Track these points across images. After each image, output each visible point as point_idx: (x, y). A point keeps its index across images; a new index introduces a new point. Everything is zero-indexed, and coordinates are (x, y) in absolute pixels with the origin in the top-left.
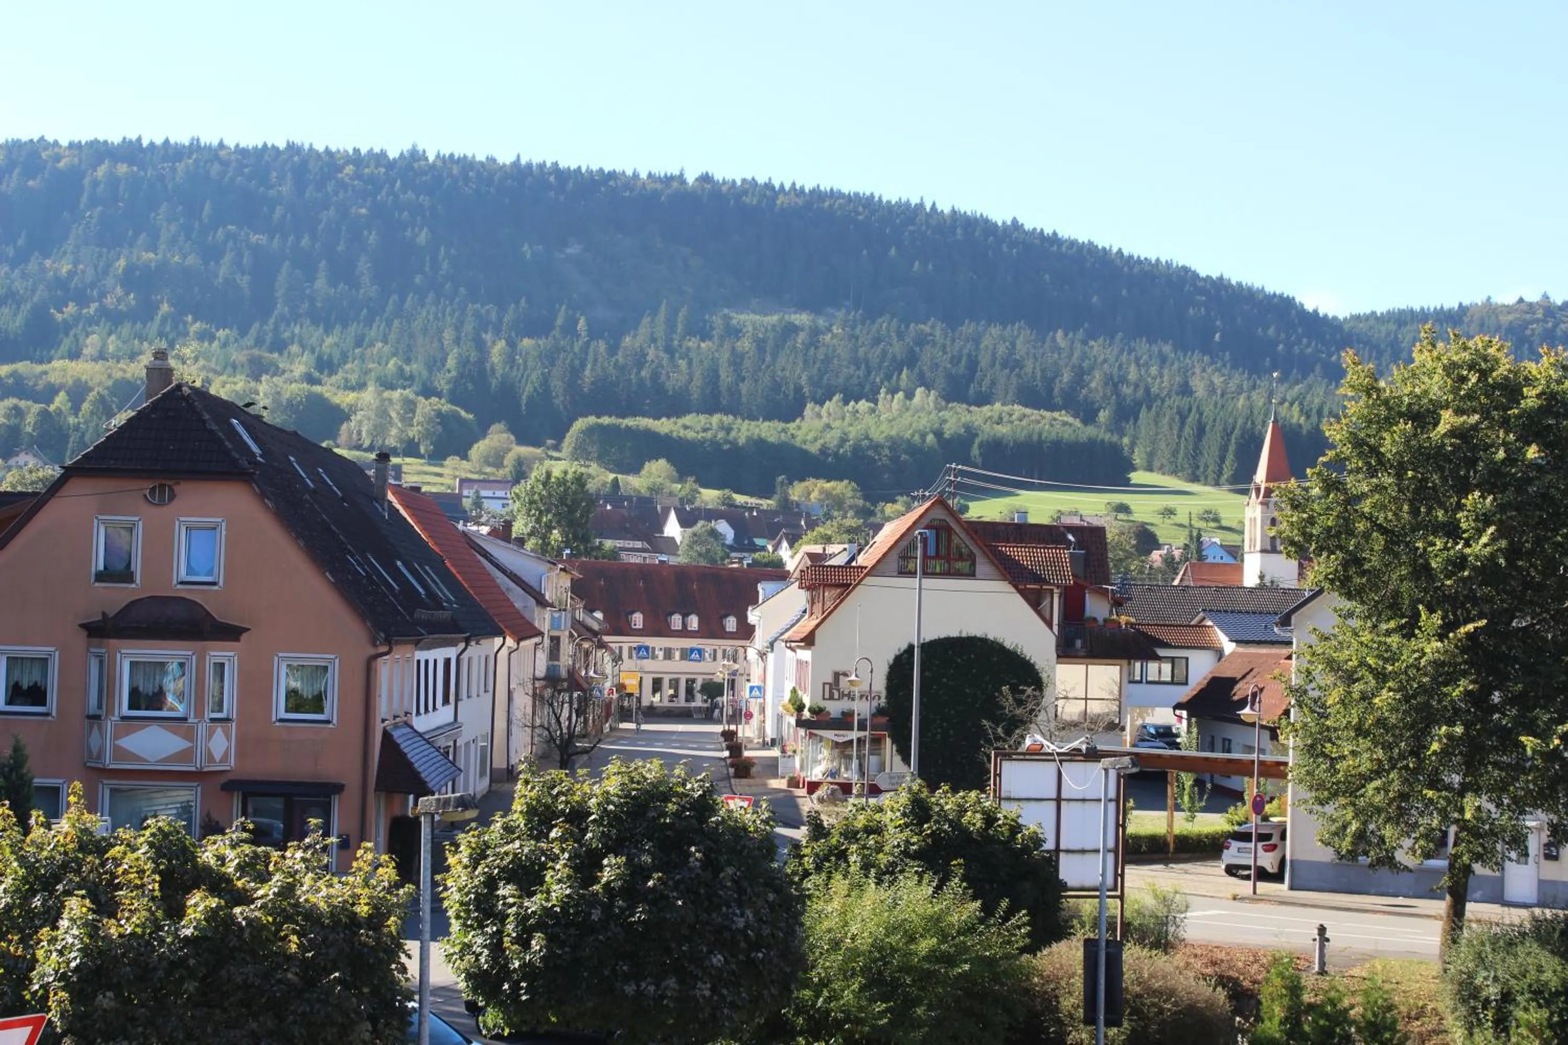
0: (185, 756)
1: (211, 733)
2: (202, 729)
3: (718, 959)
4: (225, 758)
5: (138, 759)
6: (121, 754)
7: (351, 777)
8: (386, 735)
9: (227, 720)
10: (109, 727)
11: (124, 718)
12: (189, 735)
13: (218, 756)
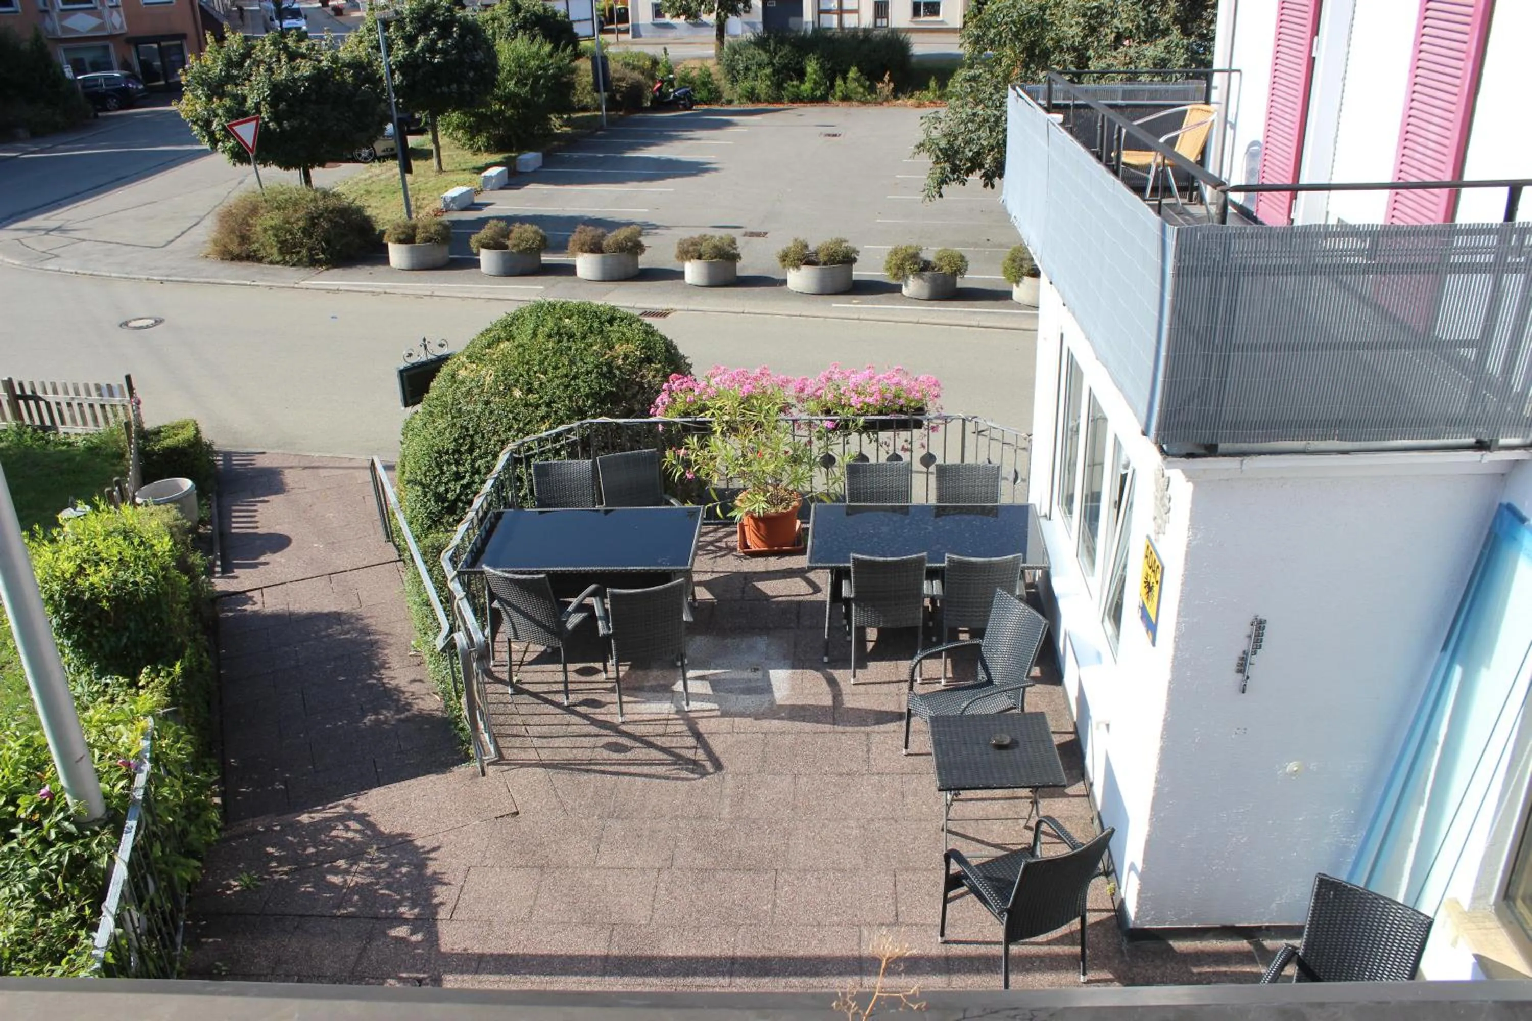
0: (101, 27)
1: (111, 14)
2: (106, 12)
3: (471, 74)
4: (122, 27)
5: (77, 31)
6: (65, 29)
7: (190, 30)
8: (200, 6)
9: (117, 6)
10: (55, 15)
11: (62, 10)
12: (100, 16)
13: (118, 25)
